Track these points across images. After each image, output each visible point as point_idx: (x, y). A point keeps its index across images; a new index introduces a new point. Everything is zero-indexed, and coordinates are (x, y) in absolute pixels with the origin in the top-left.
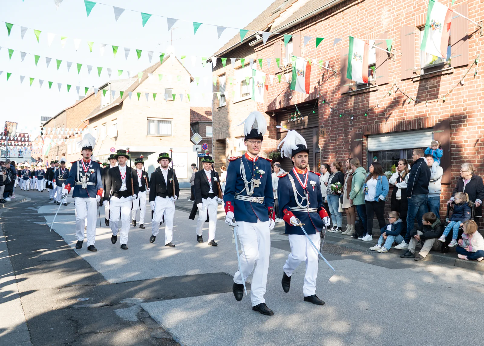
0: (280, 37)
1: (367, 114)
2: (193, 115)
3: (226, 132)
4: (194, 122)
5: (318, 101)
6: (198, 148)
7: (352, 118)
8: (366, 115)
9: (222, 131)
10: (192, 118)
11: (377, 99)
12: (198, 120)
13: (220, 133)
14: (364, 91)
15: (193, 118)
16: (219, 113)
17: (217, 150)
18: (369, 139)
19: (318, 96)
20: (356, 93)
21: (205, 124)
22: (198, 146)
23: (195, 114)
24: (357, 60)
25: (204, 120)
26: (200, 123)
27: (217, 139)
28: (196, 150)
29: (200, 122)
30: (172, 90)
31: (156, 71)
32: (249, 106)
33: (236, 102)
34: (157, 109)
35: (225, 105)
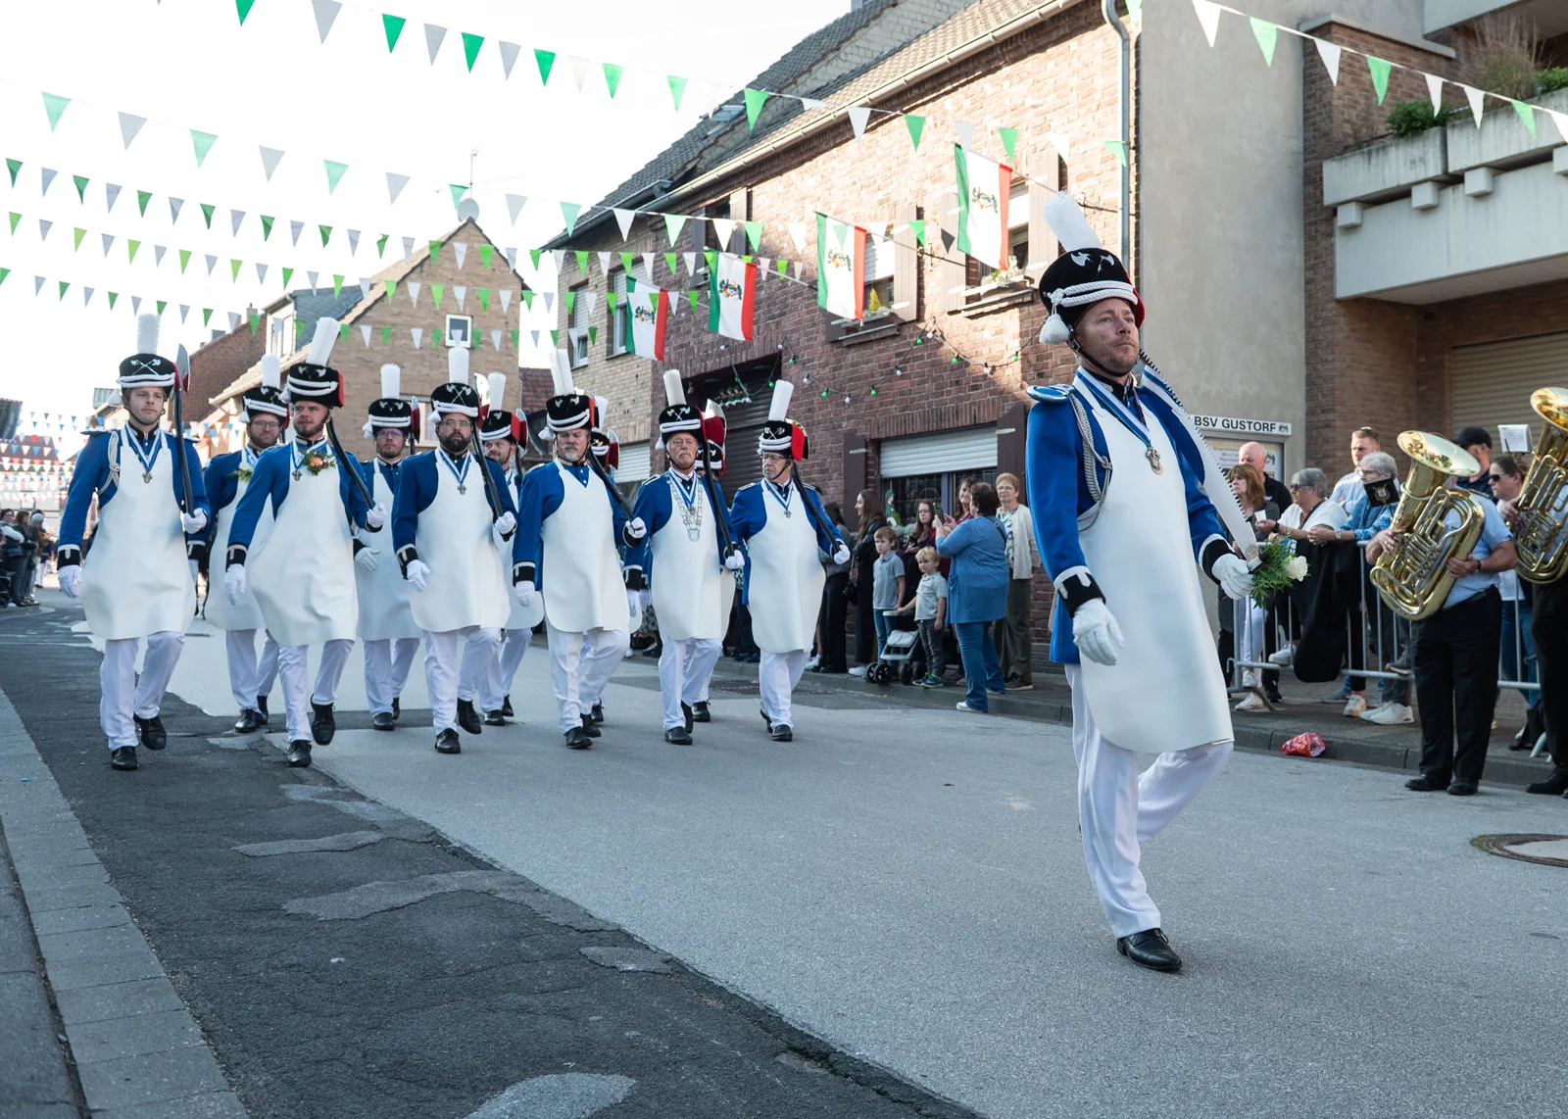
0: (704, 200)
1: (877, 390)
2: (535, 391)
4: (536, 410)
5: (781, 358)
7: (847, 400)
8: (873, 392)
10: (528, 399)
11: (898, 355)
14: (873, 337)
18: (883, 449)
19: (780, 346)
20: (856, 341)
23: (538, 389)
24: (838, 266)
30: (469, 319)
31: (425, 267)
32: (640, 369)
33: (611, 356)
34: (425, 371)
35: (585, 363)
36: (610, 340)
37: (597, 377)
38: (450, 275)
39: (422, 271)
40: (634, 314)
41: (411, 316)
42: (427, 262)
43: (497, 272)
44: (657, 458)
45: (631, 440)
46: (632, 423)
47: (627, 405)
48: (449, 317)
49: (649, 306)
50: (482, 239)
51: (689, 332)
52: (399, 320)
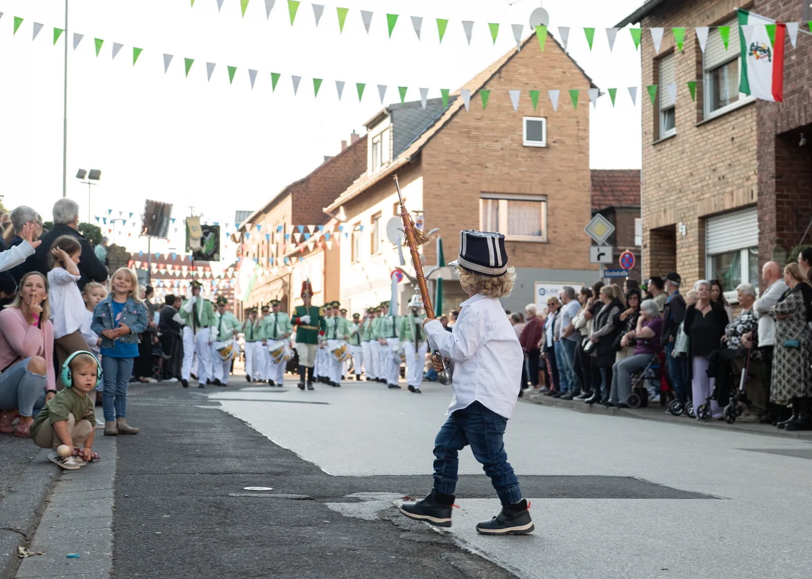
2: (602, 191)
3: (678, 204)
4: (603, 207)
6: (603, 254)
9: (668, 203)
10: (596, 198)
12: (615, 204)
13: (662, 209)
15: (602, 198)
16: (659, 157)
17: (654, 257)
21: (630, 213)
22: (602, 250)
23: (605, 189)
25: (629, 202)
26: (617, 211)
27: (654, 226)
28: (599, 259)
29: (618, 208)
30: (543, 120)
31: (503, 74)
32: (736, 131)
33: (702, 123)
34: (506, 170)
35: (674, 133)
36: (700, 107)
37: (687, 146)
38: (525, 80)
39: (500, 77)
40: (748, 51)
41: (491, 120)
42: (505, 69)
43: (568, 75)
44: (767, 218)
45: (728, 206)
46: (729, 189)
47: (722, 170)
48: (525, 119)
49: (766, 41)
50: (553, 44)
51: (801, 76)
52: (481, 124)
